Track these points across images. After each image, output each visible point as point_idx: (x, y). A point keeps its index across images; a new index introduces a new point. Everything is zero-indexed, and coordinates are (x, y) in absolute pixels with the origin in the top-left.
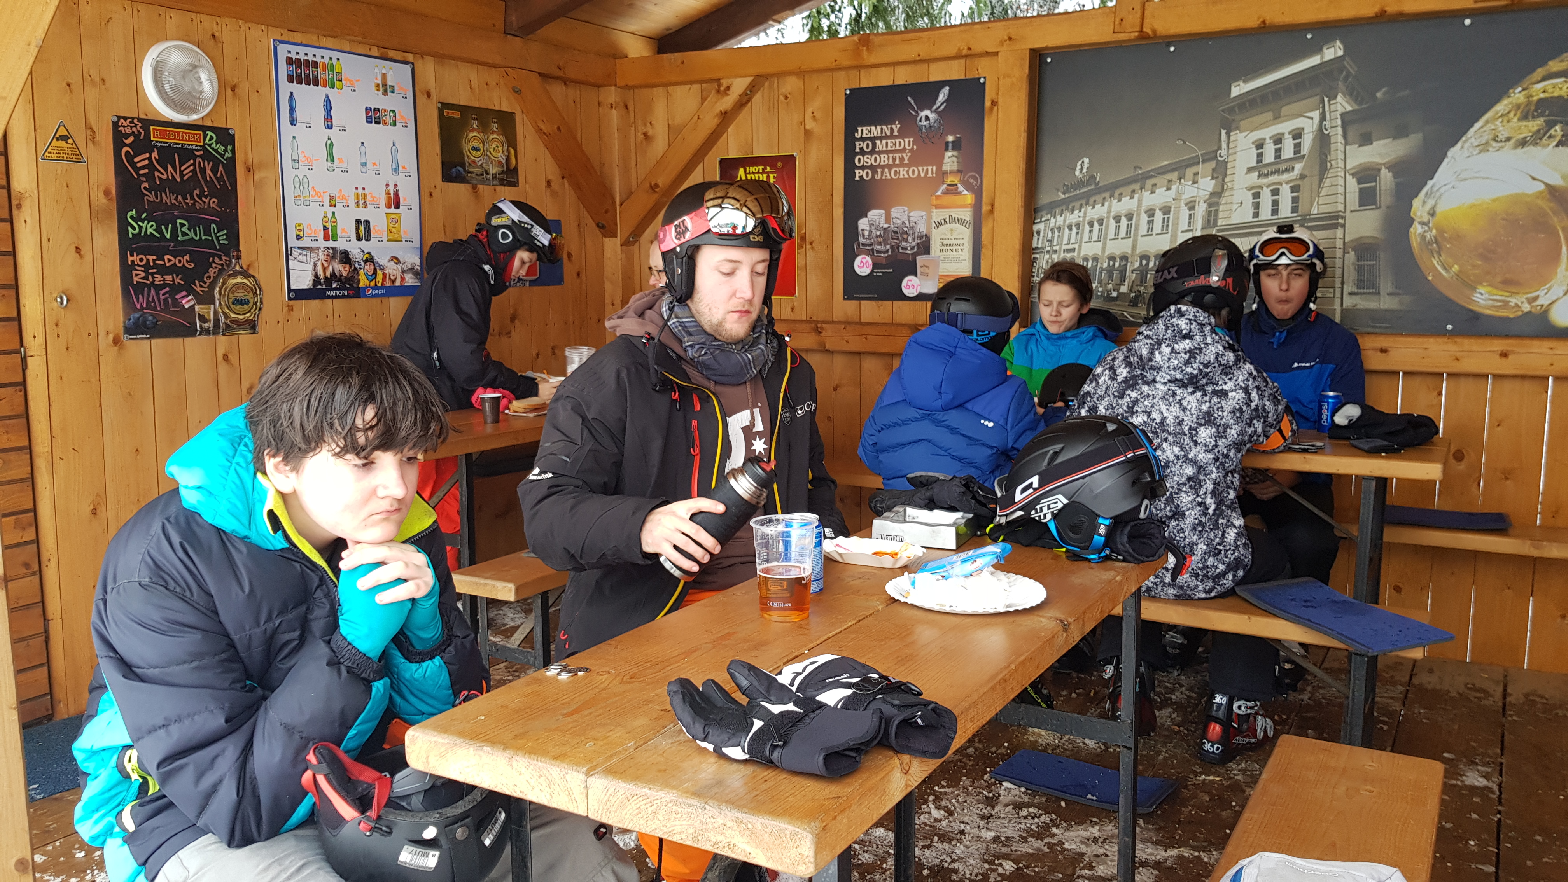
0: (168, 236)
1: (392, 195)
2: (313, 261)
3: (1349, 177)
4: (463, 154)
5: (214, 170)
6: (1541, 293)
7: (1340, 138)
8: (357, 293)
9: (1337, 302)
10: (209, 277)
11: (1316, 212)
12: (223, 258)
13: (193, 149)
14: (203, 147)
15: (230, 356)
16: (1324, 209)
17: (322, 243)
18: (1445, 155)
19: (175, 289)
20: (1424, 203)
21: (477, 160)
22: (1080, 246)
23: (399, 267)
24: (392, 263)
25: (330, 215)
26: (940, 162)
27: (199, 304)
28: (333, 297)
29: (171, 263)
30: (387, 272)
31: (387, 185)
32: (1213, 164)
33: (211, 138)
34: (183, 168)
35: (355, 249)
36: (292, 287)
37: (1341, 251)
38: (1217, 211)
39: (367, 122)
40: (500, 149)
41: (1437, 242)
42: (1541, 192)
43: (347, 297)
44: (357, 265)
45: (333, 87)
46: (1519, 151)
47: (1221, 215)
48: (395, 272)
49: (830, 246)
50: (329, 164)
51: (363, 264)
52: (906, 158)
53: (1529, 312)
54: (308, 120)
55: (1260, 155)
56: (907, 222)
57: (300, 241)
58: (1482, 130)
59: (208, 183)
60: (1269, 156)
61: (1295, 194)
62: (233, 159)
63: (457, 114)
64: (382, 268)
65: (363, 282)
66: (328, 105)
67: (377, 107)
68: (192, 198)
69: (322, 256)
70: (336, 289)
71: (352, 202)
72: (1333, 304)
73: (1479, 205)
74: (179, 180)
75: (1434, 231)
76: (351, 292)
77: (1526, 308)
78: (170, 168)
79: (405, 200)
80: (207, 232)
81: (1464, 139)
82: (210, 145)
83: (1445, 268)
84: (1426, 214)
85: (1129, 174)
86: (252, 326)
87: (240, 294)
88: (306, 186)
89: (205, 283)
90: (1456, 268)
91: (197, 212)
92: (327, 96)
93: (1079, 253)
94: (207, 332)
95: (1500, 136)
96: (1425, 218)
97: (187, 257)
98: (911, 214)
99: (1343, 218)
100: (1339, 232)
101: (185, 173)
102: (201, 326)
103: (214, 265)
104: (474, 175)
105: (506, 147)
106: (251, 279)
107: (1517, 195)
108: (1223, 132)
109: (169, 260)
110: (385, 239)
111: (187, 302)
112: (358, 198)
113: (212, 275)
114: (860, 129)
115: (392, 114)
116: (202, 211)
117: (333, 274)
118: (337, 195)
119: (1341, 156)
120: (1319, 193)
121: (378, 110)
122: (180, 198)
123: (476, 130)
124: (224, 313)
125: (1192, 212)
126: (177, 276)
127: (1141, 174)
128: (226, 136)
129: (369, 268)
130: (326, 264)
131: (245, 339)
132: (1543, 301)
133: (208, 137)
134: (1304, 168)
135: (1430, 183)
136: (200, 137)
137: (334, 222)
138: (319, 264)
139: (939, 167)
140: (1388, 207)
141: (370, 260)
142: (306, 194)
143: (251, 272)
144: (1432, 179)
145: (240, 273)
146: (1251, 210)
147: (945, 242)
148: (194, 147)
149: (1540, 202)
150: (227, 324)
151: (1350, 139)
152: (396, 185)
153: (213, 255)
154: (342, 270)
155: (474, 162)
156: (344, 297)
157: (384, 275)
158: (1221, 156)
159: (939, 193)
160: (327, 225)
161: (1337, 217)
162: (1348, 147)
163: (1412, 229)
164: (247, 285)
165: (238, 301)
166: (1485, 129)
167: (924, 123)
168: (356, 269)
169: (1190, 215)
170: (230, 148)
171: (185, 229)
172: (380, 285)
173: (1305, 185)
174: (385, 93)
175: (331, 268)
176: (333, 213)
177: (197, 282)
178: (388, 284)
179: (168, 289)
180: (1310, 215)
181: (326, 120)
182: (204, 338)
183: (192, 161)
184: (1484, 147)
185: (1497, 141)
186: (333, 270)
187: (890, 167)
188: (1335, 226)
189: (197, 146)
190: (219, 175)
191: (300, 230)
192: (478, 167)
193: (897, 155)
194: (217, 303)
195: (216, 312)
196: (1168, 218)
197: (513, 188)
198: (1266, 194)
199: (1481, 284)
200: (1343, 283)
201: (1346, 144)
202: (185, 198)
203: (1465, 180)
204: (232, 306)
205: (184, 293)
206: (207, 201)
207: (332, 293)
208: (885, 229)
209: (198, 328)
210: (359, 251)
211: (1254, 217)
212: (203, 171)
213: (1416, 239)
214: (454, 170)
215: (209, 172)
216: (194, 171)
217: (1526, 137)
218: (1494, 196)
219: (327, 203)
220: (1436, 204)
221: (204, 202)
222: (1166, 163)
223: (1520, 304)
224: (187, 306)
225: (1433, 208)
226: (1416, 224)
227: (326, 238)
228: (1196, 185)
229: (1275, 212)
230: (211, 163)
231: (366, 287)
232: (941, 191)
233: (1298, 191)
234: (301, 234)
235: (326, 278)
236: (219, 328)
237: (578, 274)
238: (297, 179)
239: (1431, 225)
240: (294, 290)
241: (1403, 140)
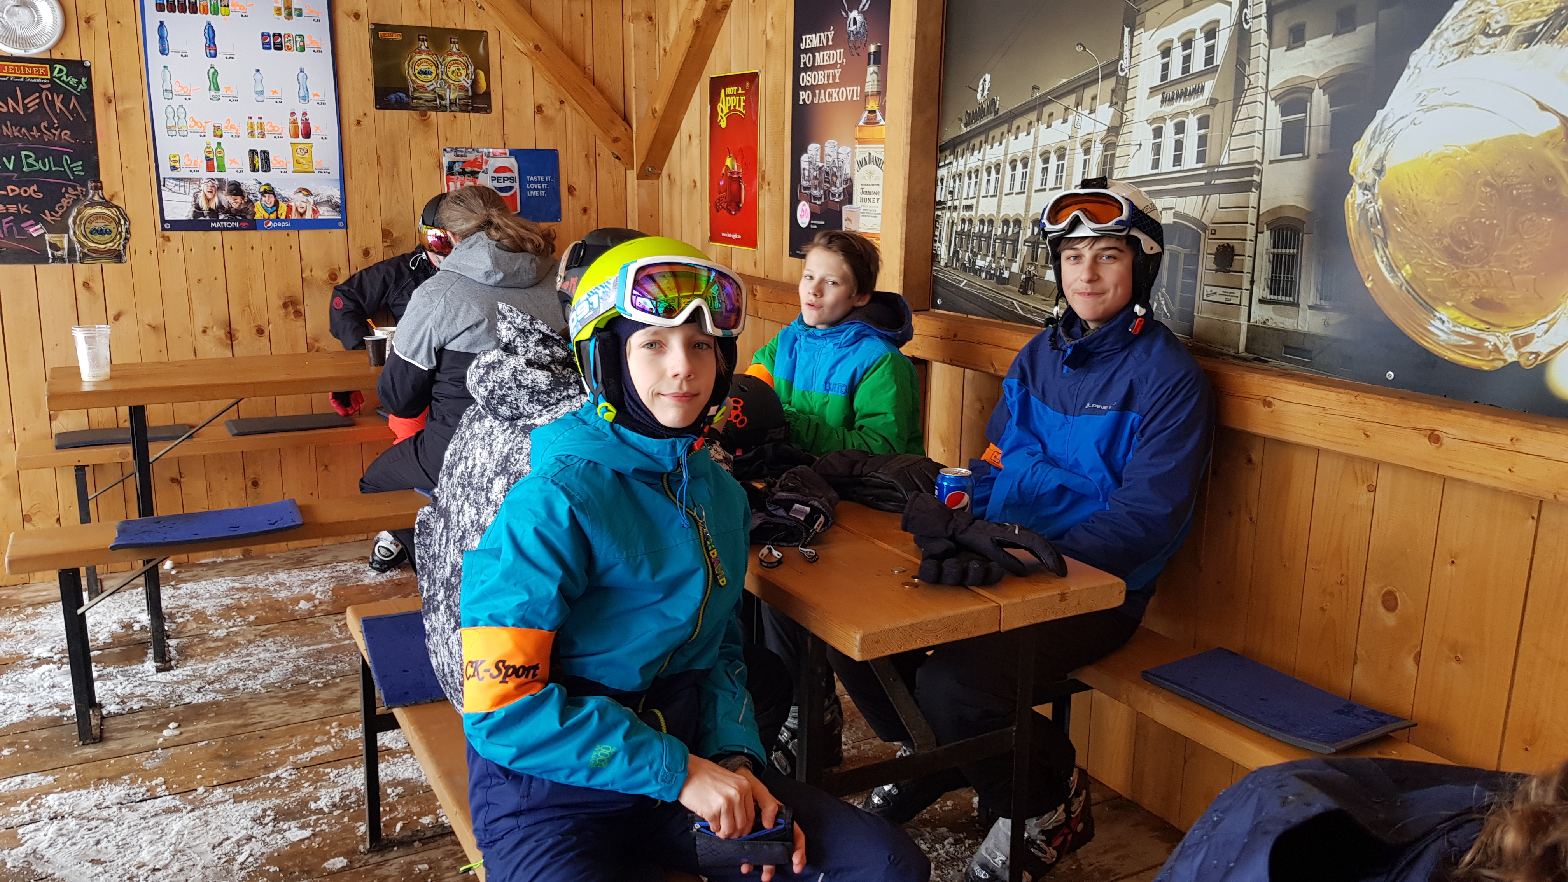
0: (11, 167)
1: (300, 124)
2: (192, 192)
3: (1271, 103)
4: (405, 79)
5: (65, 102)
6: (1537, 330)
7: (1263, 37)
8: (254, 225)
9: (1244, 311)
10: (62, 207)
11: (1225, 162)
12: (79, 188)
13: (38, 83)
14: (51, 81)
15: (91, 284)
16: (1238, 157)
17: (204, 174)
18: (1403, 65)
19: (19, 218)
20: (1370, 149)
21: (426, 84)
22: (978, 202)
23: (311, 199)
24: (301, 194)
25: (214, 146)
26: (862, 83)
27: (49, 233)
28: (222, 229)
29: (14, 193)
30: (293, 204)
31: (293, 114)
32: (1111, 83)
33: (61, 71)
34: (26, 102)
35: (250, 181)
36: (167, 218)
37: (1254, 227)
38: (1113, 155)
39: (264, 48)
40: (463, 72)
41: (1382, 221)
42: (1552, 134)
43: (240, 229)
44: (251, 197)
45: (216, 12)
46: (1522, 52)
47: (1117, 161)
48: (304, 205)
49: (781, 189)
50: (213, 93)
51: (259, 196)
52: (838, 75)
53: (1516, 364)
54: (185, 49)
55: (1165, 67)
56: (836, 160)
57: (175, 172)
58: (1464, 14)
59: (61, 116)
60: (1175, 72)
61: (1203, 131)
62: (89, 91)
63: (398, 36)
64: (285, 200)
65: (260, 213)
66: (210, 33)
67: (277, 32)
68: (39, 130)
69: (205, 188)
70: (223, 220)
71: (244, 132)
72: (1238, 316)
73: (1450, 156)
74: (22, 113)
75: (1380, 202)
76: (244, 224)
77: (1511, 355)
78: (10, 102)
79: (318, 128)
80: (58, 163)
81: (1435, 31)
82: (59, 78)
83: (1392, 270)
84: (1370, 170)
85: (1026, 98)
86: (118, 257)
87: (100, 224)
88: (182, 116)
89: (57, 213)
90: (1407, 270)
91: (46, 144)
92: (209, 24)
93: (976, 213)
94: (62, 260)
95: (1494, 26)
96: (1369, 178)
97: (35, 187)
98: (840, 151)
99: (1260, 172)
100: (1253, 196)
101: (29, 106)
102: (53, 254)
103: (67, 195)
104: (421, 102)
105: (471, 69)
106: (114, 210)
107: (1512, 139)
108: (1127, 30)
109: (13, 191)
110: (290, 168)
111: (36, 231)
112: (252, 127)
113: (65, 205)
114: (804, 37)
115: (298, 39)
116: (50, 143)
117: (220, 206)
118: (224, 125)
119: (1263, 67)
120: (1232, 129)
121: (280, 35)
122: (23, 130)
123: (425, 52)
124: (79, 242)
125: (1088, 157)
126: (22, 206)
127: (1041, 96)
128: (80, 69)
129: (269, 200)
130: (210, 196)
131: (110, 268)
132: (1540, 345)
133: (57, 71)
134: (1215, 88)
135: (1380, 114)
136: (46, 70)
137: (220, 152)
138: (201, 195)
139: (863, 89)
140: (1319, 156)
141: (269, 191)
142: (182, 123)
143: (115, 202)
144: (1383, 107)
145: (99, 204)
146: (1149, 157)
147: (866, 189)
148: (39, 81)
149: (1550, 154)
150: (84, 254)
151: (1276, 37)
152: (305, 114)
153: (66, 186)
154: (232, 201)
155: (423, 87)
156: (234, 229)
157: (289, 208)
158: (1122, 70)
159: (861, 123)
160: (211, 156)
161: (1251, 171)
162: (1272, 51)
163: (1349, 196)
164: (108, 215)
165: (97, 231)
166: (1469, 12)
167: (852, 28)
168: (250, 201)
169: (1085, 161)
170: (84, 80)
171: (30, 161)
172: (283, 217)
173: (1218, 116)
174: (289, 16)
175: (216, 200)
176: (219, 144)
177: (47, 212)
178: (294, 216)
179: (12, 218)
180: (1219, 166)
181: (208, 48)
182: (58, 265)
183: (37, 94)
184: (1465, 47)
185: (1488, 35)
186: (220, 202)
187: (824, 87)
188: (1247, 187)
189: (43, 79)
190: (71, 107)
191: (175, 161)
192: (429, 92)
193: (831, 71)
194: (71, 232)
195: (70, 240)
196: (1063, 164)
197: (482, 116)
198: (1169, 129)
199: (1443, 302)
200: (1252, 282)
201: (1270, 47)
202: (30, 130)
203: (1432, 108)
204: (90, 235)
205: (32, 222)
206: (57, 133)
207: (219, 225)
208: (820, 168)
209: (50, 256)
210: (255, 182)
211: (1153, 168)
212: (52, 104)
213: (1353, 214)
214: (393, 96)
215: (58, 104)
216: (40, 104)
217: (1535, 26)
218: (1476, 141)
219: (210, 132)
220: (1386, 153)
221: (54, 134)
222: (1064, 81)
223: (1501, 346)
224: (35, 235)
225: (1381, 160)
226: (1355, 190)
227: (210, 168)
228: (1092, 116)
229: (1177, 160)
230: (61, 96)
231: (264, 219)
232: (863, 120)
233: (1206, 127)
234: (177, 165)
235: (210, 209)
236: (76, 256)
237: (585, 210)
238: (170, 109)
239: (1376, 191)
240: (169, 221)
241: (1347, 38)
